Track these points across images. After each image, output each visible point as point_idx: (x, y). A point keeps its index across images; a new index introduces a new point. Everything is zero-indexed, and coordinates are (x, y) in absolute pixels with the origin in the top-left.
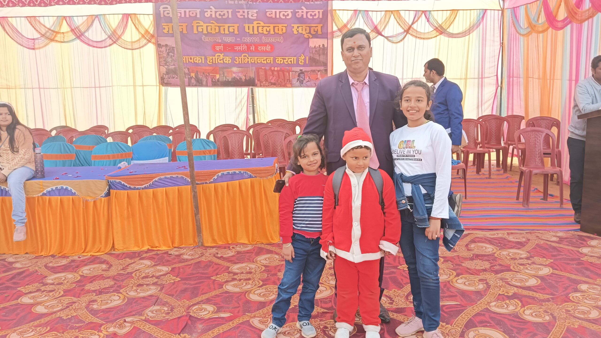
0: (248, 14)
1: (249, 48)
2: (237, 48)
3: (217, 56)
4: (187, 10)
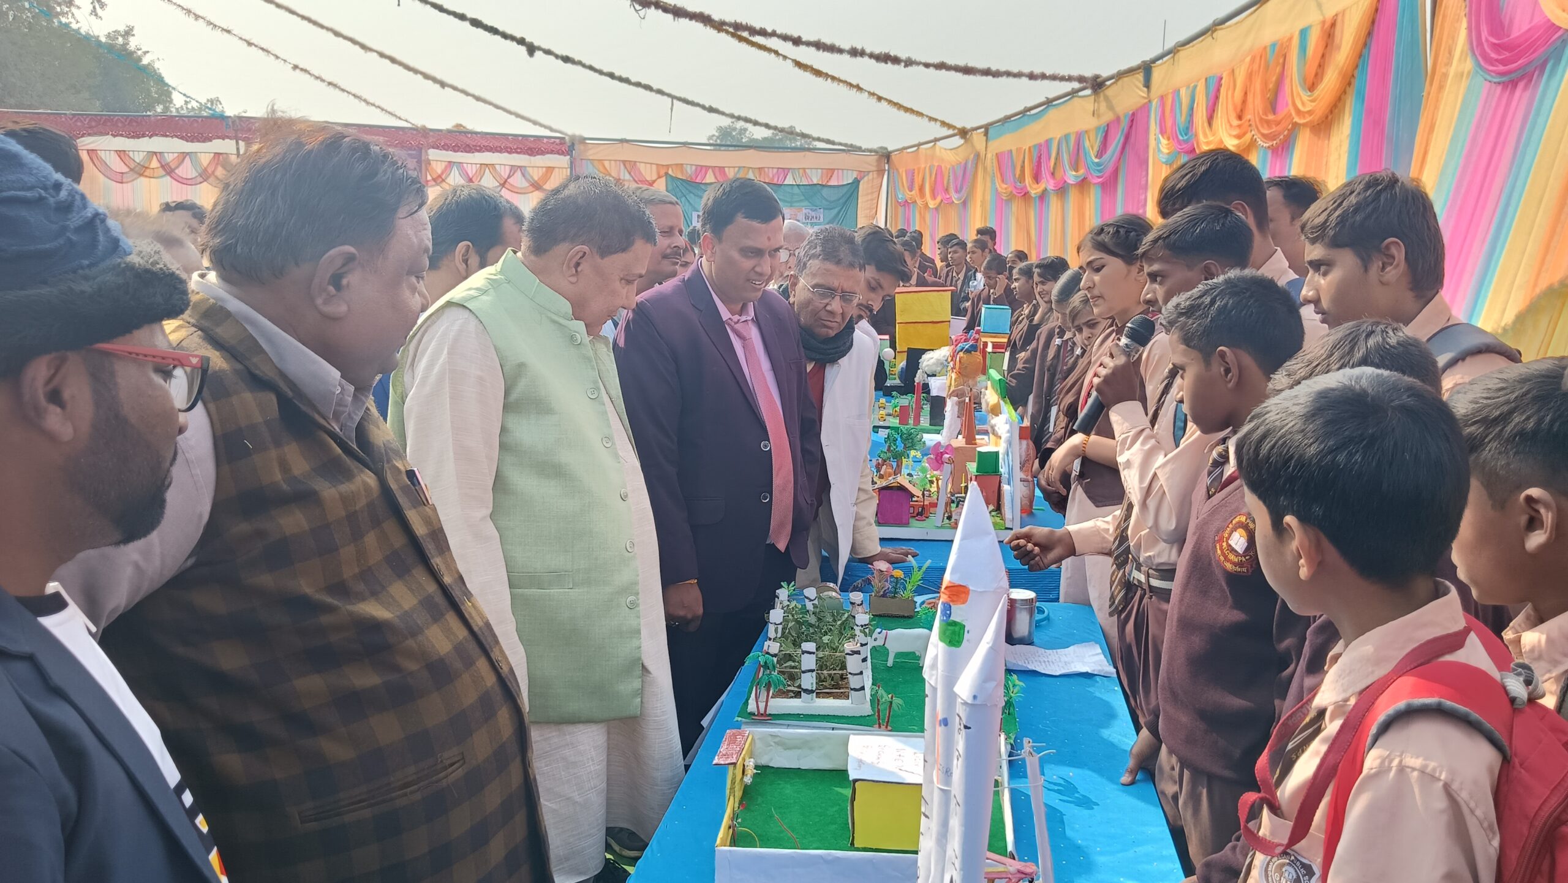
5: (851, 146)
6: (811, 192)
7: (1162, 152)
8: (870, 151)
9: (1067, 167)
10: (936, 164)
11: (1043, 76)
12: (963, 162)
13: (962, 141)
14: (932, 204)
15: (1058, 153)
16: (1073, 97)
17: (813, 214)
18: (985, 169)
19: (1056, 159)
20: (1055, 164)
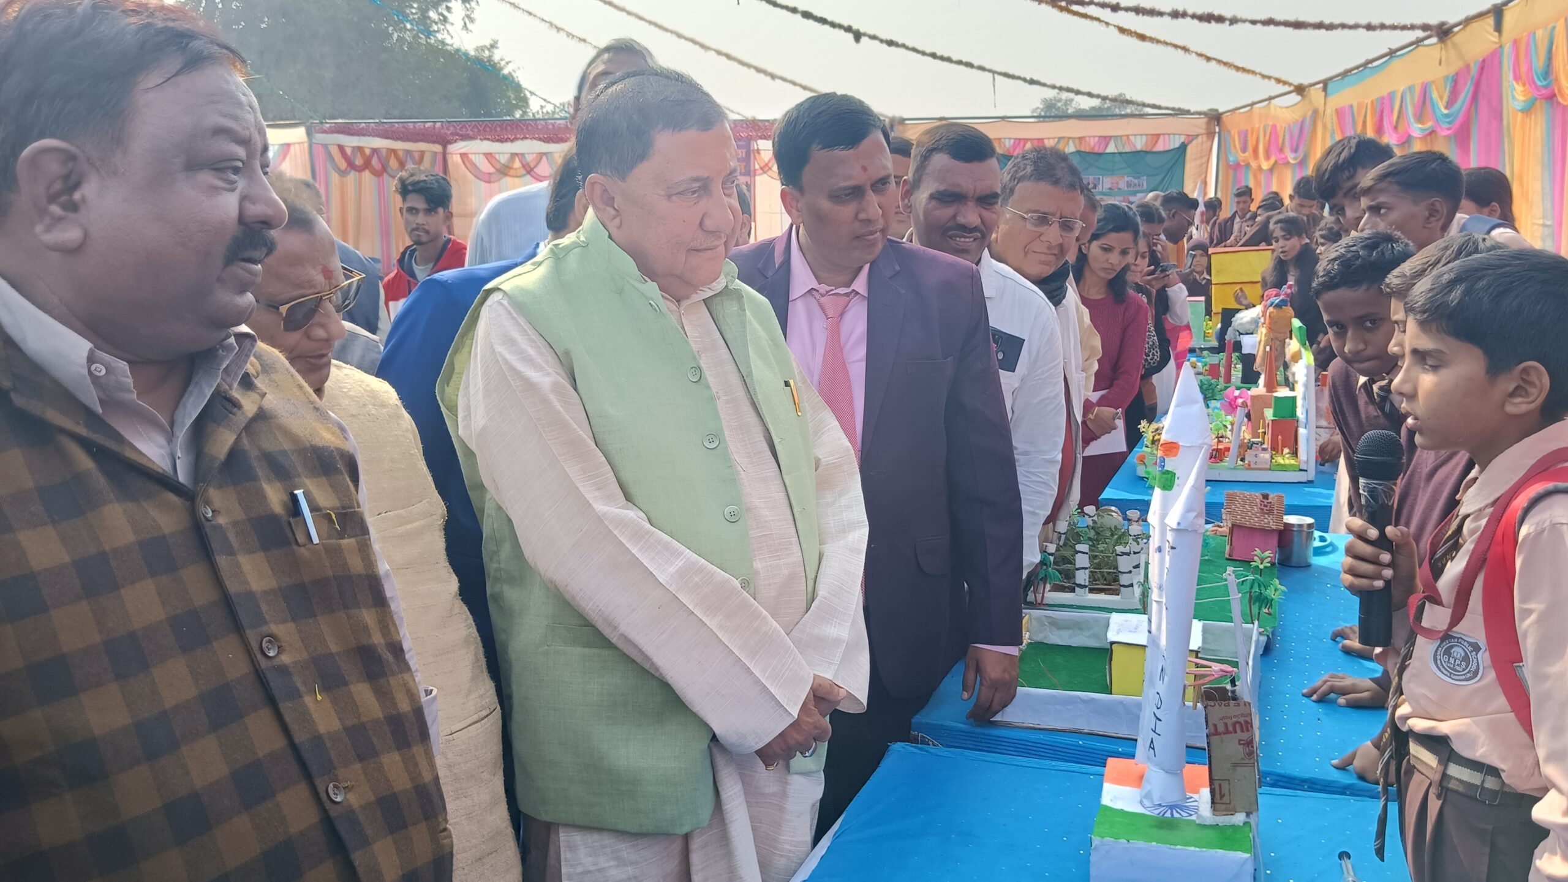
5: (1179, 109)
6: (1135, 160)
7: (1517, 100)
8: (1199, 113)
9: (1412, 120)
10: (1271, 123)
11: (1383, 27)
12: (1300, 120)
13: (1298, 98)
14: (1265, 166)
15: (1401, 106)
16: (1418, 46)
17: (1136, 181)
18: (1325, 126)
19: (1400, 112)
20: (1398, 117)
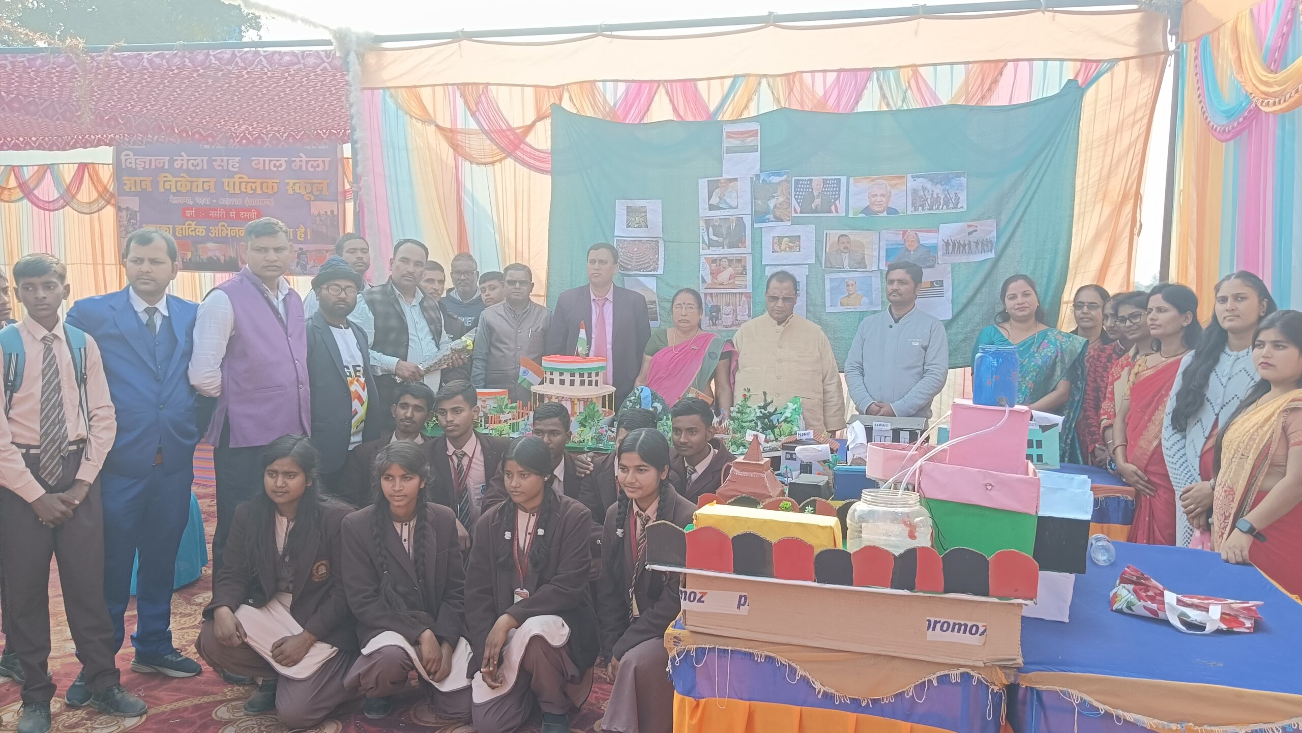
0: (228, 164)
1: (228, 214)
2: (212, 213)
3: (189, 225)
4: (153, 158)
